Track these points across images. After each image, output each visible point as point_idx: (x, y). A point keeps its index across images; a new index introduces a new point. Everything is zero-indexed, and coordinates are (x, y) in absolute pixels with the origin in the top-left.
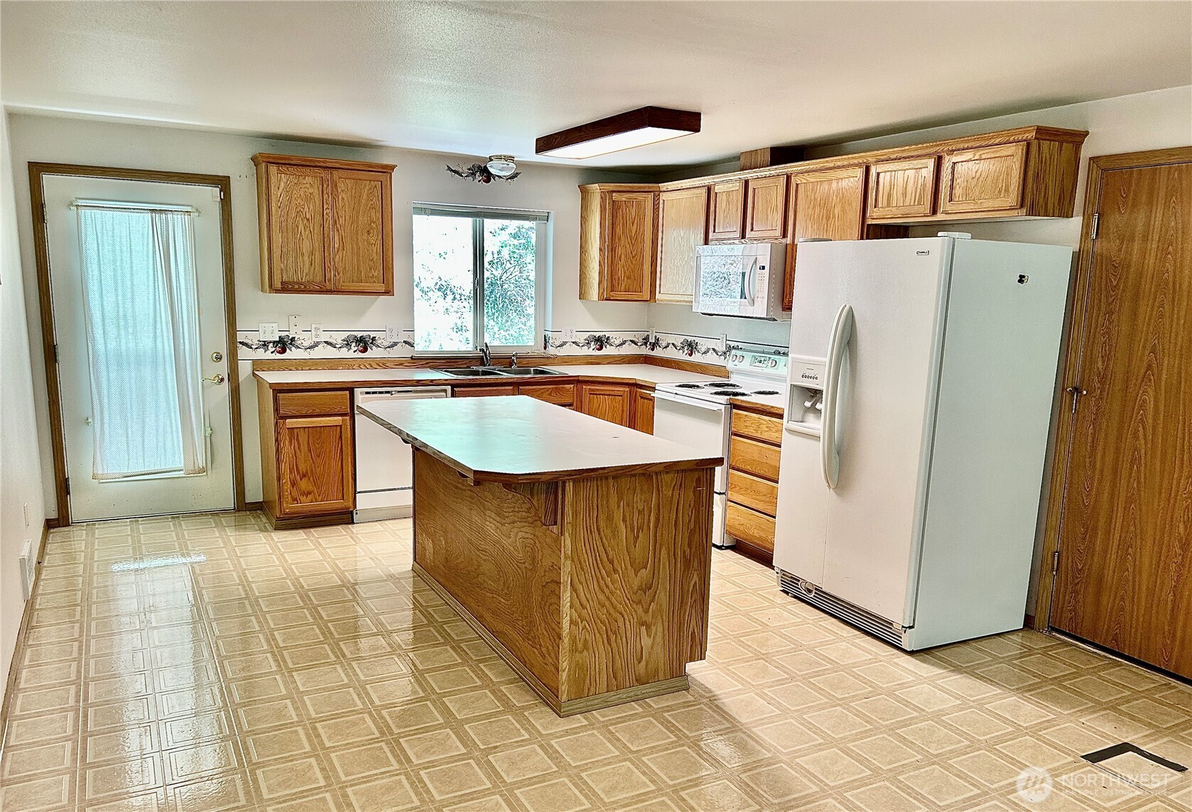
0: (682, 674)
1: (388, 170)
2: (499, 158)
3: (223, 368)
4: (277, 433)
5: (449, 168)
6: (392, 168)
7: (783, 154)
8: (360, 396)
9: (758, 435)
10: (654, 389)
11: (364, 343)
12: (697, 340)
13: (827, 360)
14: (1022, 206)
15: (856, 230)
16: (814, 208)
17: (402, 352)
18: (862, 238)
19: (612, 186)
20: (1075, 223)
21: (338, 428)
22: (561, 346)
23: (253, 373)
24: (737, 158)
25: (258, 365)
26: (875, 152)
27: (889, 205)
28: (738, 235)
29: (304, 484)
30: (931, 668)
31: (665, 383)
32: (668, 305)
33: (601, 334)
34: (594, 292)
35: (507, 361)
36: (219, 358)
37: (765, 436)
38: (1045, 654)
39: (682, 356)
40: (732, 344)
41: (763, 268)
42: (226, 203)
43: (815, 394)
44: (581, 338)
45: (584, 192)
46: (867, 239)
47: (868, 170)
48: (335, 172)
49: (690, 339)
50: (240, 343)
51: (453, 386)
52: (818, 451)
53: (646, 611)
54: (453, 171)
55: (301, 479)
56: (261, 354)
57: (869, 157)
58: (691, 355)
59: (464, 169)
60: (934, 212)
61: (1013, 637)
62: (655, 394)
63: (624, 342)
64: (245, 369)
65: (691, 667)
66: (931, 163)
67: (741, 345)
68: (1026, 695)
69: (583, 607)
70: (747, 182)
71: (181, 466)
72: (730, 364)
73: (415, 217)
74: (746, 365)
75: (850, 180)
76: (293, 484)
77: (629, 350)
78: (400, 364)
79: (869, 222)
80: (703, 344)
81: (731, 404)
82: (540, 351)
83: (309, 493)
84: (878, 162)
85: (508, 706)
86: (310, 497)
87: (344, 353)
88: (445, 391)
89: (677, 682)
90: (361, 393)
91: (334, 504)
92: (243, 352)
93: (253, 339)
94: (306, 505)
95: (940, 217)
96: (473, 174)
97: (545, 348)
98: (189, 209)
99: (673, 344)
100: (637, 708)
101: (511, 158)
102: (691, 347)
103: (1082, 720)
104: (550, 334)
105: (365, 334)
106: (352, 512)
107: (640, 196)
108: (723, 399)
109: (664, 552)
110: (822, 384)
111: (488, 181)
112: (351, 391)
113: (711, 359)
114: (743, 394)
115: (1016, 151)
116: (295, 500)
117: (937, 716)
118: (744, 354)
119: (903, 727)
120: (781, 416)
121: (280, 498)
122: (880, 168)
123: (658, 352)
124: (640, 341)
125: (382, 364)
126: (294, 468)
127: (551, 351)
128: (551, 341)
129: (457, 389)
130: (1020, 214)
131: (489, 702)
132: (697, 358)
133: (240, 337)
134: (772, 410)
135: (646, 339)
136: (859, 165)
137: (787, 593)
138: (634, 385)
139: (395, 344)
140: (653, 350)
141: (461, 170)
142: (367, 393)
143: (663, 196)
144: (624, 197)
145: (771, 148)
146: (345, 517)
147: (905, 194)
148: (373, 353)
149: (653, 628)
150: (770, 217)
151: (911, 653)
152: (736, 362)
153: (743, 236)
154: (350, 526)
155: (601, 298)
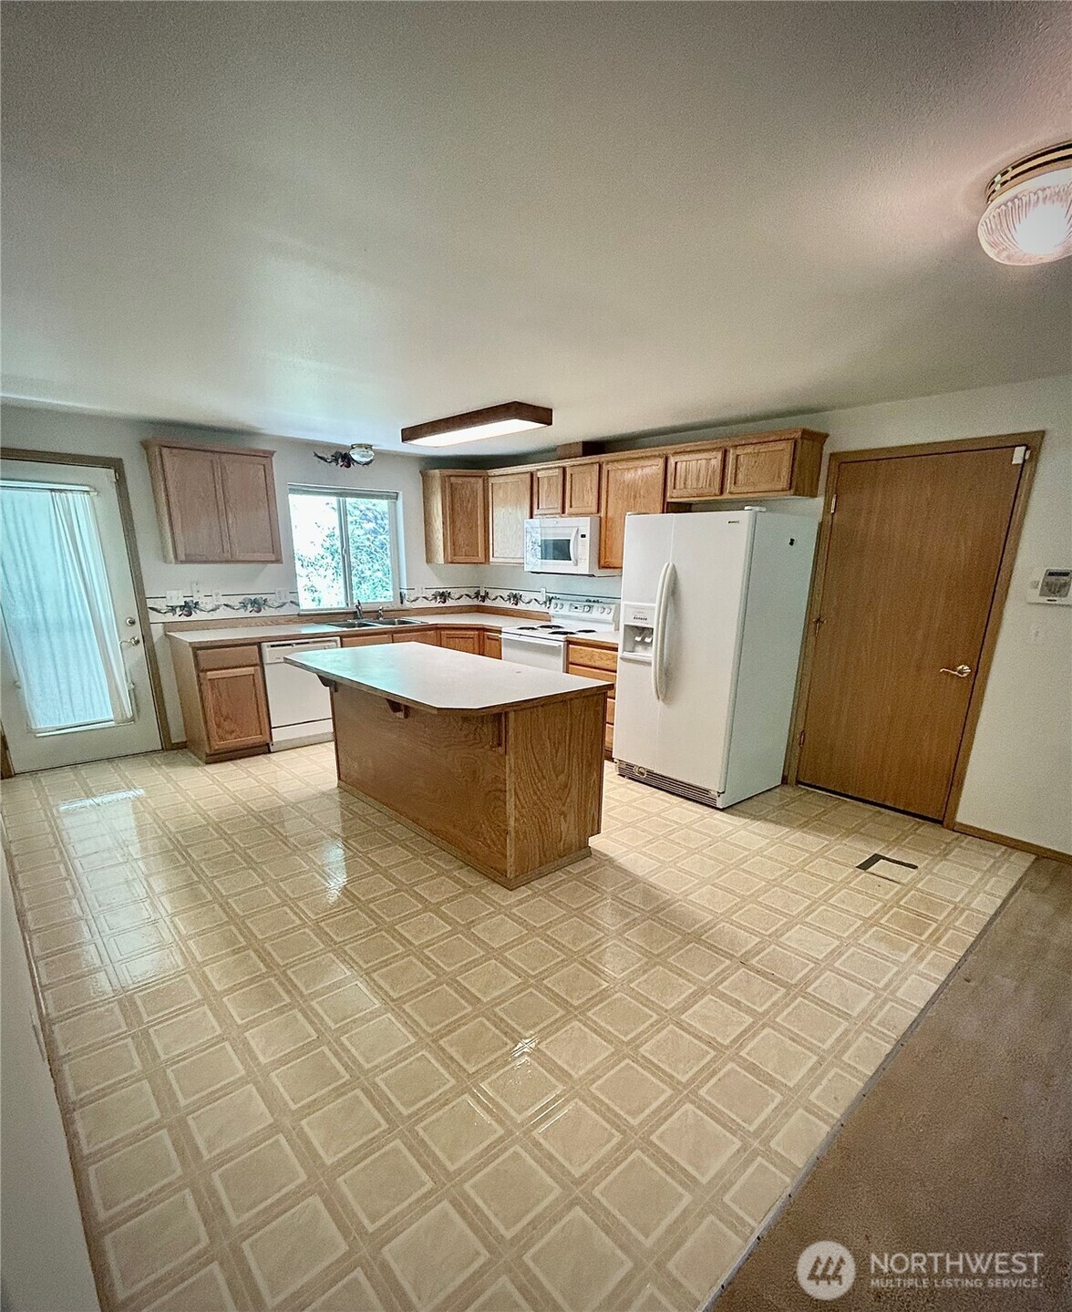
0: (586, 846)
1: (268, 455)
2: (360, 446)
3: (137, 631)
4: (200, 685)
5: (316, 455)
6: (272, 453)
7: (592, 447)
8: (267, 649)
9: (593, 664)
10: (500, 632)
11: (257, 605)
12: (521, 593)
13: (656, 605)
14: (790, 488)
15: (659, 506)
16: (623, 490)
17: (288, 610)
18: (663, 512)
19: (450, 472)
20: (820, 501)
21: (251, 677)
22: (414, 601)
23: (166, 635)
24: (554, 450)
25: (167, 626)
26: (673, 446)
27: (685, 488)
28: (560, 511)
29: (226, 725)
30: (741, 819)
31: (509, 627)
32: (500, 567)
33: (444, 590)
34: (440, 558)
35: (376, 615)
36: (133, 623)
37: (597, 664)
38: (801, 800)
39: (509, 605)
40: (551, 595)
41: (583, 536)
42: (121, 482)
43: (644, 631)
44: (430, 594)
45: (425, 476)
46: (667, 512)
47: (667, 459)
48: (224, 457)
49: (514, 592)
50: (150, 608)
51: (341, 637)
52: (651, 674)
53: (564, 805)
54: (319, 457)
55: (225, 720)
56: (170, 618)
57: (669, 449)
58: (516, 604)
59: (328, 456)
60: (722, 493)
61: (777, 790)
62: (503, 636)
63: (461, 596)
64: (157, 632)
65: (594, 842)
66: (719, 456)
67: (558, 596)
68: (805, 829)
69: (523, 807)
70: (564, 469)
71: (112, 717)
72: (552, 611)
73: (291, 496)
74: (565, 611)
75: (653, 469)
76: (219, 726)
77: (465, 602)
78: (289, 620)
79: (669, 500)
80: (526, 596)
81: (567, 641)
82: (399, 606)
83: (233, 732)
84: (676, 453)
85: (467, 888)
86: (234, 734)
87: (242, 613)
88: (335, 641)
89: (584, 851)
90: (268, 647)
91: (255, 739)
92: (153, 617)
93: (160, 604)
94: (232, 742)
95: (726, 496)
96: (336, 461)
97: (402, 603)
98: (87, 489)
99: (501, 597)
100: (560, 875)
101: (369, 447)
102: (516, 599)
103: (844, 842)
104: (405, 591)
105: (258, 597)
106: (268, 744)
107: (473, 480)
108: (562, 637)
109: (575, 760)
110: (653, 622)
111: (348, 466)
112: (259, 645)
113: (534, 607)
114: (572, 633)
115: (787, 447)
116: (221, 738)
117: (760, 852)
118: (563, 602)
119: (744, 862)
120: (616, 650)
121: (208, 738)
122: (678, 458)
123: (488, 603)
124: (473, 595)
125: (275, 621)
126: (218, 712)
127: (407, 605)
128: (407, 597)
129: (344, 640)
130: (789, 495)
131: (450, 888)
132: (521, 606)
133: (150, 603)
134: (603, 644)
135: (477, 594)
136: (659, 456)
137: (624, 776)
138: (483, 629)
139: (284, 604)
140: (484, 601)
141: (326, 457)
142: (272, 646)
143: (492, 480)
144: (460, 481)
145: (583, 442)
146: (264, 749)
147: (698, 480)
148: (266, 612)
149: (568, 816)
150: (586, 497)
151: (722, 810)
152: (557, 609)
153: (563, 512)
154: (268, 755)
155: (446, 562)
